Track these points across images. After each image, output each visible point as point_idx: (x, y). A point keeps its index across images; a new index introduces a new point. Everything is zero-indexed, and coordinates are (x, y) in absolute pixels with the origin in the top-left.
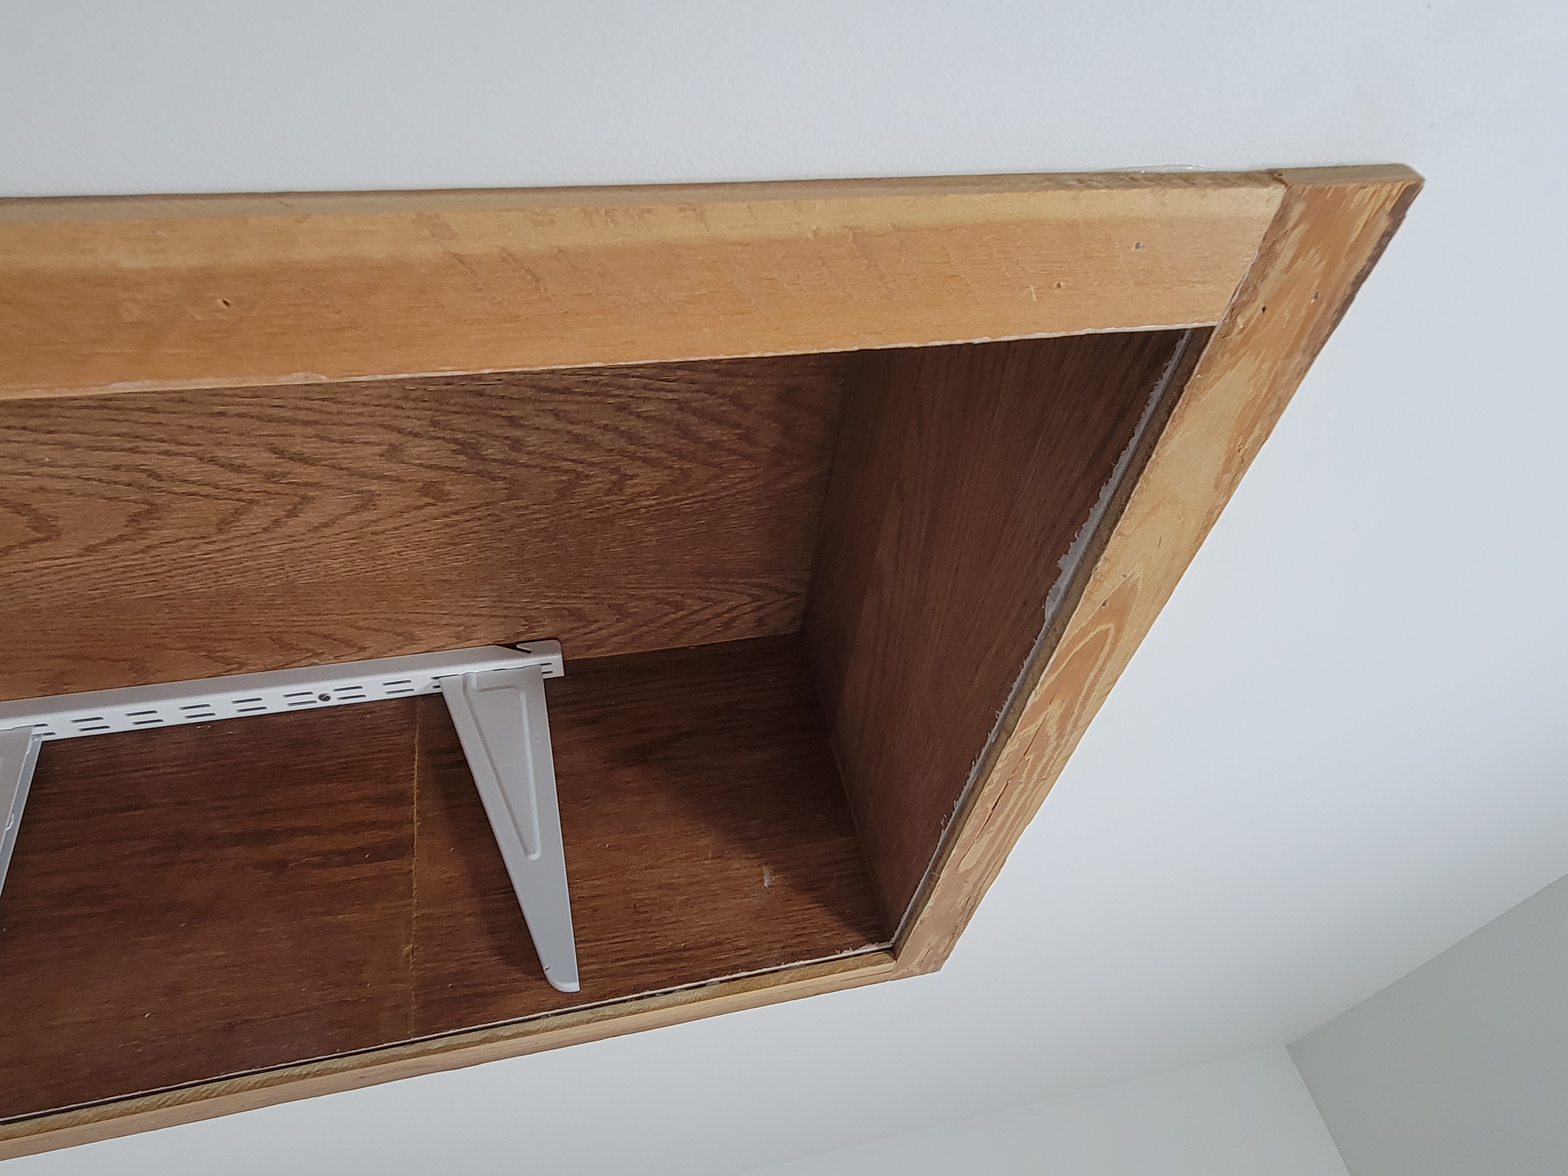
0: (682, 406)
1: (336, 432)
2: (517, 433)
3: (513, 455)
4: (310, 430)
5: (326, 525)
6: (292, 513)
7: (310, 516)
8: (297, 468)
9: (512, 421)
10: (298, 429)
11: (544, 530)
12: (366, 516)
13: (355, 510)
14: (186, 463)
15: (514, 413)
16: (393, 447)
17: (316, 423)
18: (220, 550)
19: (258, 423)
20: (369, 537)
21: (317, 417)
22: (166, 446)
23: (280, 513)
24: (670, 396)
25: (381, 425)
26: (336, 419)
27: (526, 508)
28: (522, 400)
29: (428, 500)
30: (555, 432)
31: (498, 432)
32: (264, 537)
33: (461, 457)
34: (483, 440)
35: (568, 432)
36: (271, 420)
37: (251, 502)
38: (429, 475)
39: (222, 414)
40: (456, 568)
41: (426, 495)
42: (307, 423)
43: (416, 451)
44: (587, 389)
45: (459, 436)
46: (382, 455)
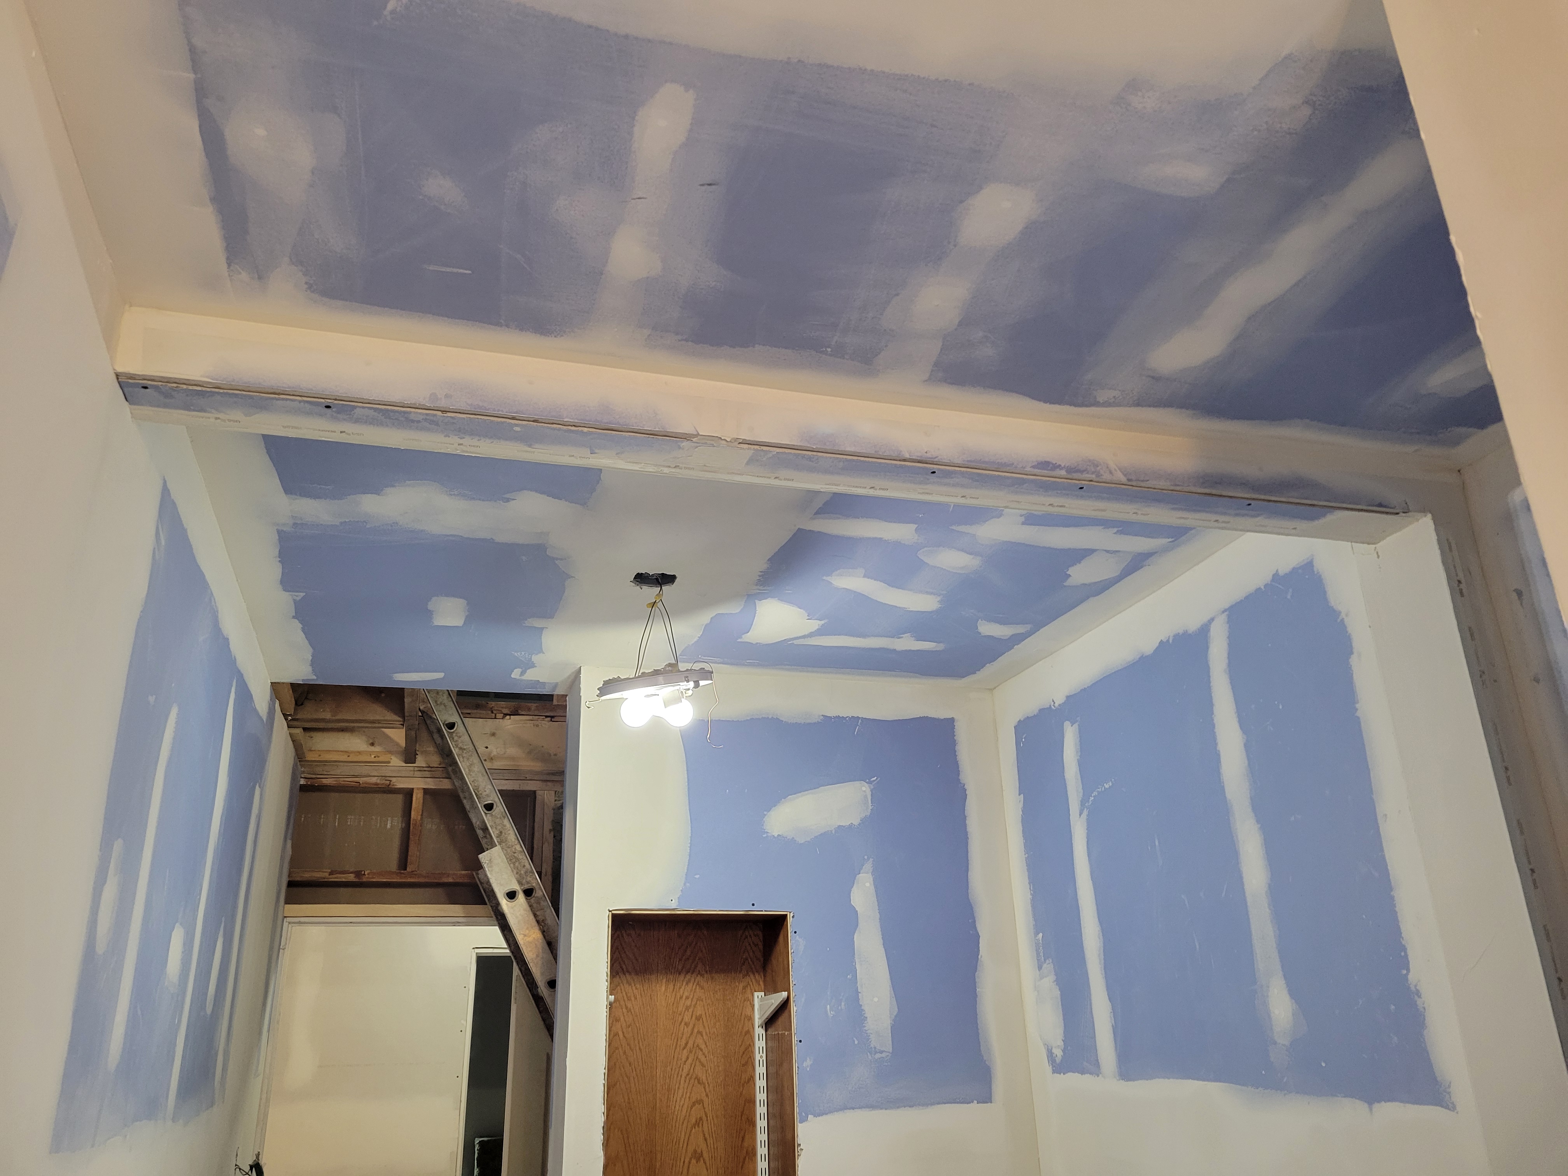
0: (680, 960)
1: (680, 1035)
2: (684, 997)
3: (690, 999)
4: (679, 1040)
5: (706, 1044)
6: (702, 1050)
7: (703, 1046)
8: (689, 1045)
9: (681, 998)
10: (679, 1043)
11: (713, 994)
12: (704, 1034)
13: (702, 1036)
14: (685, 1067)
15: (679, 996)
16: (686, 1024)
17: (678, 1039)
18: (711, 1069)
19: (677, 1050)
20: (711, 1035)
21: (676, 1038)
22: (681, 1070)
23: (701, 1052)
24: (677, 963)
25: (679, 1026)
26: (677, 1034)
27: (706, 997)
28: (676, 995)
29: (701, 1019)
30: (685, 989)
31: (683, 1001)
32: (707, 1058)
33: (690, 1010)
34: (685, 1005)
35: (685, 986)
36: (676, 1048)
37: (697, 1058)
38: (694, 1018)
39: (674, 1057)
40: (724, 1017)
41: (699, 1020)
42: (677, 1040)
43: (687, 1020)
44: (674, 982)
45: (684, 1010)
46: (687, 1027)
